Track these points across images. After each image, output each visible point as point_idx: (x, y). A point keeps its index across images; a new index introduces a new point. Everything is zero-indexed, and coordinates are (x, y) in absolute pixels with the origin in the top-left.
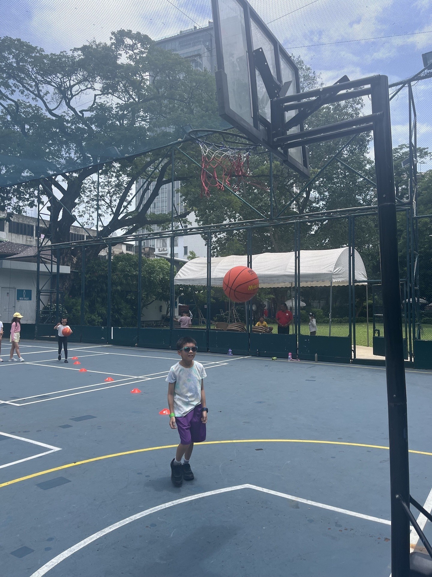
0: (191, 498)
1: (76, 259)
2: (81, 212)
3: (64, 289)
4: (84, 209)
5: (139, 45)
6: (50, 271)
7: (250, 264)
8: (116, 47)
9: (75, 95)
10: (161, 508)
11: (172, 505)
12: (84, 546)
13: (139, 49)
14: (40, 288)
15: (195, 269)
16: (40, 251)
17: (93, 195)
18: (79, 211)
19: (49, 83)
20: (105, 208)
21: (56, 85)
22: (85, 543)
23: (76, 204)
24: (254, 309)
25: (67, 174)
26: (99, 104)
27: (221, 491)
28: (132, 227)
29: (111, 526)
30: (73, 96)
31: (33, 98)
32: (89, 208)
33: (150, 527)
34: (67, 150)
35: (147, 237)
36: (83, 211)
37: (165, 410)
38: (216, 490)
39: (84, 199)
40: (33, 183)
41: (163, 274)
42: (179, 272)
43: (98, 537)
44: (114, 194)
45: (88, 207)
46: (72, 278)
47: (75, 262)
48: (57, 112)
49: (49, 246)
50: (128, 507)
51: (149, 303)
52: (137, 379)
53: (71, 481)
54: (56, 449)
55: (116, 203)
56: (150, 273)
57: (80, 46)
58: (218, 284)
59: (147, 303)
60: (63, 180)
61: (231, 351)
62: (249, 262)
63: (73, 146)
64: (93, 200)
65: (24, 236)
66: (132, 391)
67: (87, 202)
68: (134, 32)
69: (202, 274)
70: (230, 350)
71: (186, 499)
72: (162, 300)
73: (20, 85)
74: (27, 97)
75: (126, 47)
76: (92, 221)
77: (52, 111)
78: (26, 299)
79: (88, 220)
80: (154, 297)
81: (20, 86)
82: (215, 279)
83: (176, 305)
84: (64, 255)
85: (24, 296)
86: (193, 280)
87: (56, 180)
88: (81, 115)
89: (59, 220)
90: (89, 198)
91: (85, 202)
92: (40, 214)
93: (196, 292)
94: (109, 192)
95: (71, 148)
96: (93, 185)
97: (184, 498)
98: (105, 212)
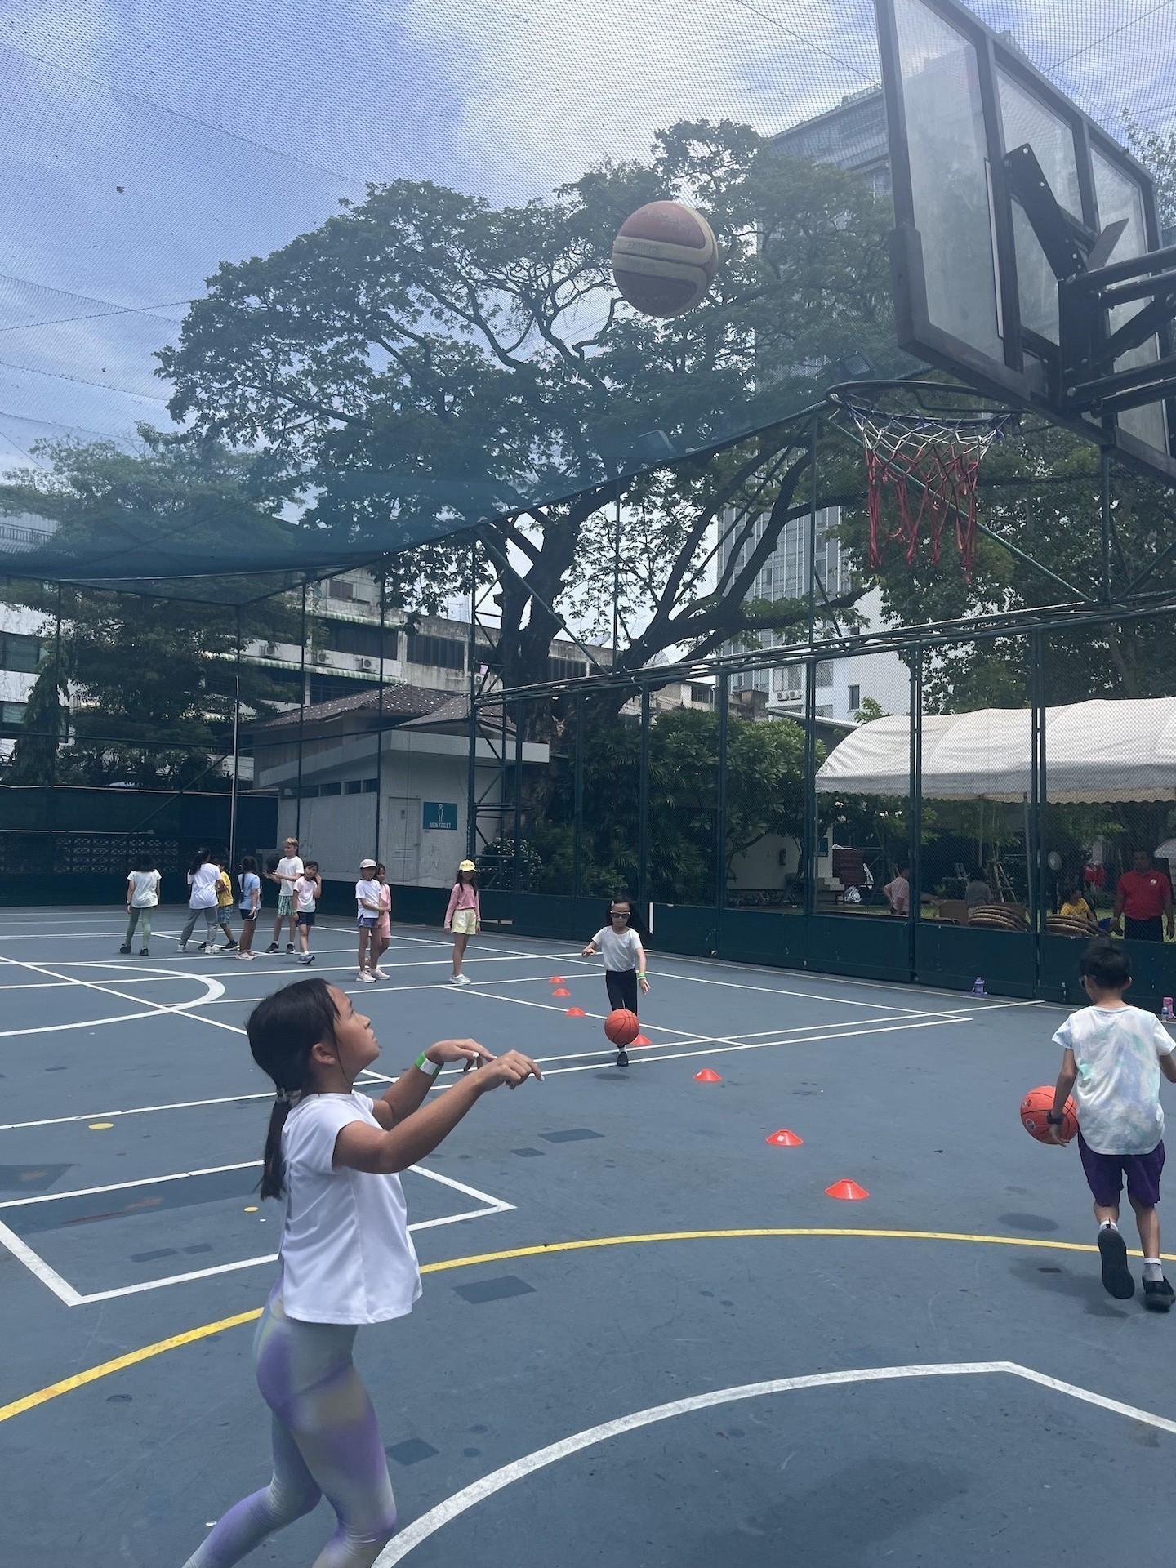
0: (843, 1377)
1: (562, 726)
2: (577, 604)
3: (534, 802)
4: (586, 597)
5: (726, 156)
6: (501, 757)
7: (1038, 734)
8: (666, 171)
9: (564, 307)
10: (761, 1390)
11: (788, 1388)
12: (559, 1457)
13: (728, 167)
14: (476, 801)
15: (875, 750)
16: (477, 708)
17: (604, 558)
18: (573, 603)
19: (502, 285)
20: (637, 590)
21: (518, 286)
22: (562, 1449)
23: (563, 585)
24: (1053, 864)
25: (544, 510)
26: (623, 322)
27: (927, 1370)
28: (704, 639)
29: (627, 1418)
30: (557, 309)
31: (462, 327)
32: (596, 593)
33: (726, 1434)
34: (542, 447)
35: (741, 665)
36: (583, 601)
37: (782, 1133)
38: (915, 1367)
39: (585, 572)
40: (458, 537)
41: (788, 763)
42: (830, 759)
43: (594, 1440)
44: (661, 552)
45: (593, 589)
46: (554, 773)
47: (560, 734)
48: (521, 355)
49: (497, 694)
50: (674, 1376)
51: (749, 840)
52: (713, 1045)
53: (533, 1290)
54: (504, 1206)
55: (663, 578)
56: (752, 761)
57: (577, 178)
58: (942, 791)
59: (744, 842)
60: (533, 526)
61: (983, 982)
62: (1038, 727)
63: (557, 435)
64: (606, 571)
65: (441, 669)
66: (698, 1075)
67: (592, 578)
68: (715, 123)
69: (894, 765)
70: (979, 981)
71: (827, 1379)
72: (786, 834)
73: (434, 297)
74: (449, 324)
75: (692, 165)
76: (605, 628)
77: (508, 354)
78: (443, 825)
79: (595, 623)
80: (764, 825)
81: (433, 301)
82: (934, 777)
83: (824, 848)
84: (534, 716)
85: (440, 819)
86: (870, 780)
87: (516, 526)
88: (577, 355)
89: (522, 627)
90: (598, 567)
91: (587, 578)
92: (477, 615)
93: (882, 814)
94: (646, 550)
95: (553, 441)
96: (607, 531)
97: (824, 1376)
98: (638, 600)
